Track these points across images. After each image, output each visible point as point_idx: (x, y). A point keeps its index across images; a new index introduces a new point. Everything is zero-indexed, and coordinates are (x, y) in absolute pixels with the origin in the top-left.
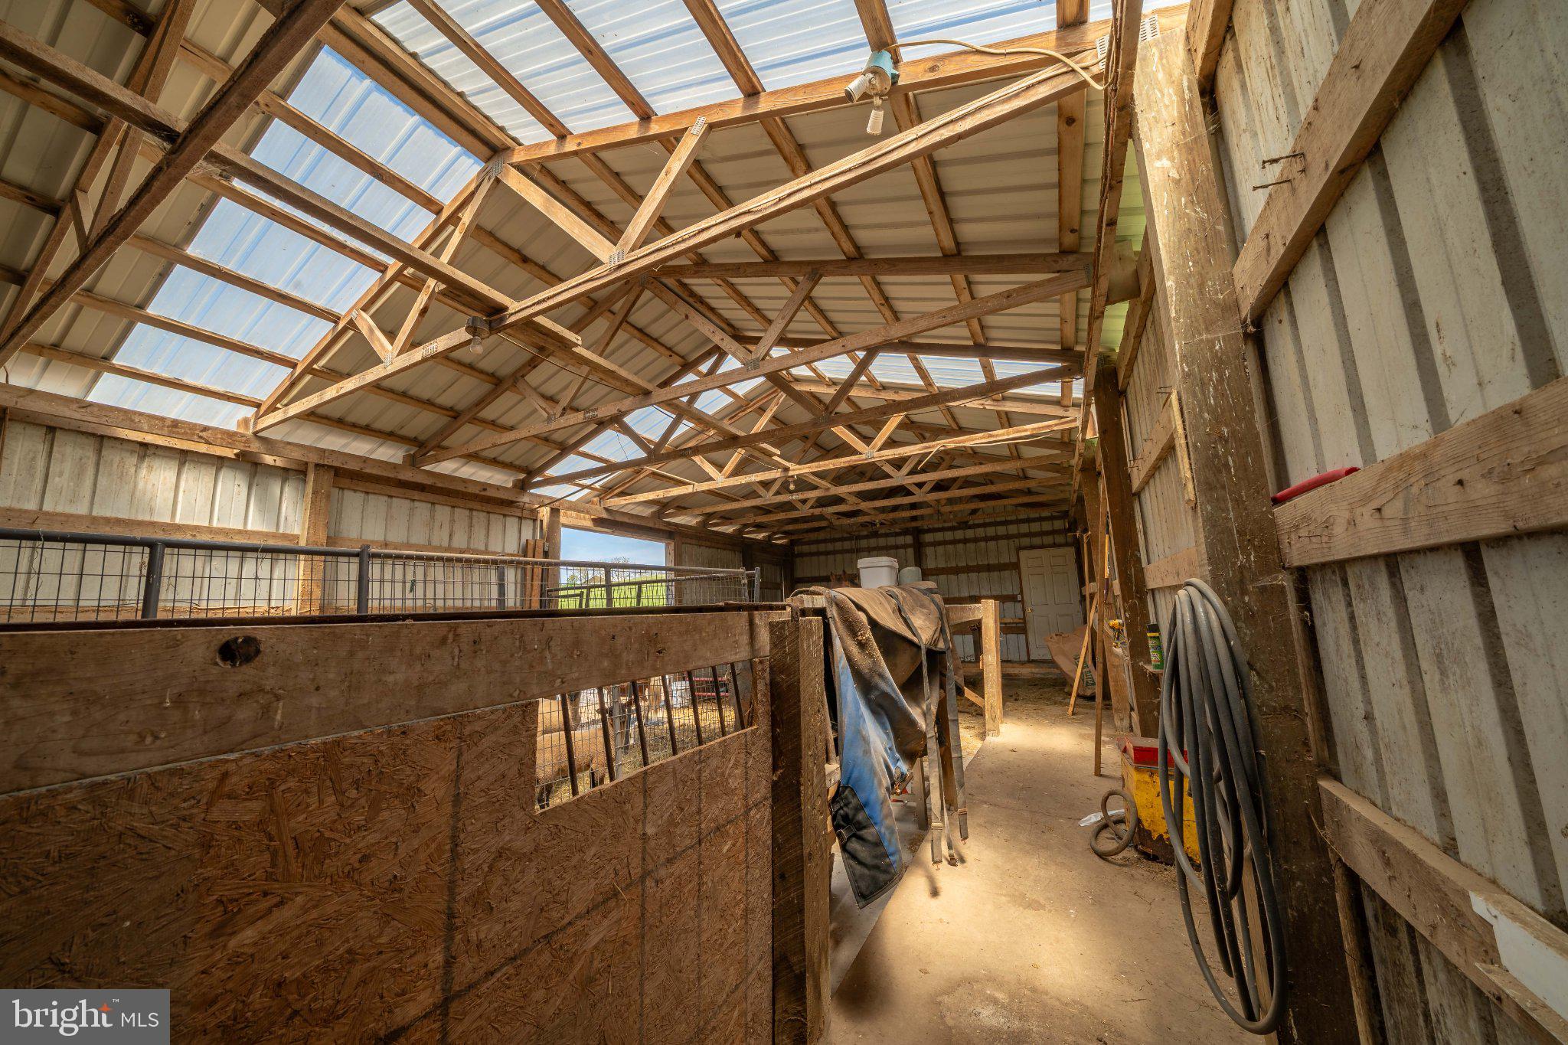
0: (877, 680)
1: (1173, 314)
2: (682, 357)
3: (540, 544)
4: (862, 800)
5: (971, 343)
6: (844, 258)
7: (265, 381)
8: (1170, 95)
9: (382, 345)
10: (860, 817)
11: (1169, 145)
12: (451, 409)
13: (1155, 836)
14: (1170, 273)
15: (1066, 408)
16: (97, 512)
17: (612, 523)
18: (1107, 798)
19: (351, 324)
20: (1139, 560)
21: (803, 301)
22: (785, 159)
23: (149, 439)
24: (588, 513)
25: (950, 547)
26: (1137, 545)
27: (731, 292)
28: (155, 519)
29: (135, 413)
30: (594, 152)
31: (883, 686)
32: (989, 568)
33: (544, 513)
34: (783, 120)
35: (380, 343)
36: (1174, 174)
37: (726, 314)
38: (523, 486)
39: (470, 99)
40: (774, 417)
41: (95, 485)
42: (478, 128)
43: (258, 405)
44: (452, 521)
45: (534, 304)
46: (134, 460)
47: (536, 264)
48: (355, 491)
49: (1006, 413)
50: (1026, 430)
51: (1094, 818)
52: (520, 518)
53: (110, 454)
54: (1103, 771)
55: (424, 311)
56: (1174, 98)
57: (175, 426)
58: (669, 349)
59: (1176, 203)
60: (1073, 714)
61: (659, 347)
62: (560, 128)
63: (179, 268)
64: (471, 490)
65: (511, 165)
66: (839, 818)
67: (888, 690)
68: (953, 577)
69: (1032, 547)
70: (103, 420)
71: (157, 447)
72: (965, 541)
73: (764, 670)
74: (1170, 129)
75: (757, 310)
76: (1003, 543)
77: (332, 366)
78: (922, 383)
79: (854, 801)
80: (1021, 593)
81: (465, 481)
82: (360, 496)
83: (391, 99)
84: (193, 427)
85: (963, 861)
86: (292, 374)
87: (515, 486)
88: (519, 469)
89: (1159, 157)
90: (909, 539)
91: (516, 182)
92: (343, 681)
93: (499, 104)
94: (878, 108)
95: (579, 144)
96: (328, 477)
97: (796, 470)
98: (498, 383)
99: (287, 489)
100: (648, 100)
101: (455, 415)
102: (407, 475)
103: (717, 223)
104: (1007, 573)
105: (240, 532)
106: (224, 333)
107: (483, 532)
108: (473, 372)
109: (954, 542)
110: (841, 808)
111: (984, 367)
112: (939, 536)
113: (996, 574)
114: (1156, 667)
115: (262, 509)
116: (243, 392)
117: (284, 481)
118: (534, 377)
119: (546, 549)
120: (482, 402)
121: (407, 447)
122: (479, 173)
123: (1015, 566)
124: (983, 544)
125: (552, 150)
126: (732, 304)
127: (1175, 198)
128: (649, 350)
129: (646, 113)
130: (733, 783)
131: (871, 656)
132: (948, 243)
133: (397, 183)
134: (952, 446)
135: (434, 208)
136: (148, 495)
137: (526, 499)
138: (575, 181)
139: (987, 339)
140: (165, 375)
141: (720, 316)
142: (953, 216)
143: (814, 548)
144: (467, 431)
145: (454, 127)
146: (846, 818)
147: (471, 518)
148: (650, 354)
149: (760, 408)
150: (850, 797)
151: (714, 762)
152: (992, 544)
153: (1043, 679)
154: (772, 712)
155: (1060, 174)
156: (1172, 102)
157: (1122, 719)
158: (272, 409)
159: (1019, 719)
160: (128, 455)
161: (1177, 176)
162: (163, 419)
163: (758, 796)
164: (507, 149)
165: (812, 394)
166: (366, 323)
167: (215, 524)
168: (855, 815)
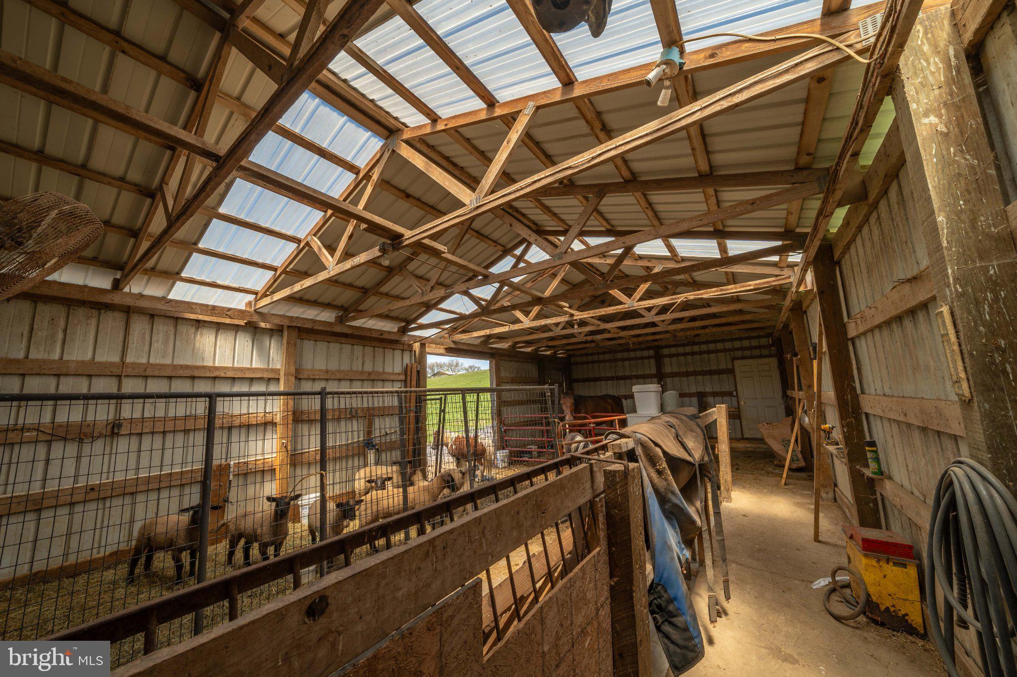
0: (670, 496)
1: (945, 244)
2: (503, 246)
3: (415, 366)
4: (672, 596)
5: (712, 229)
6: (622, 180)
7: (260, 279)
8: (935, 63)
9: (326, 258)
10: (671, 608)
11: (936, 105)
12: (363, 288)
13: (883, 608)
14: (940, 210)
15: (782, 268)
16: (177, 362)
17: (456, 350)
18: (836, 571)
19: (307, 244)
20: (854, 389)
21: (593, 212)
22: (587, 122)
23: (201, 317)
24: (442, 345)
25: (682, 358)
26: (853, 377)
27: (537, 204)
28: (205, 364)
29: (193, 303)
30: (456, 129)
31: (674, 500)
32: (711, 373)
33: (417, 346)
34: (589, 99)
35: (326, 257)
36: (942, 128)
37: (532, 217)
38: (404, 330)
39: (378, 103)
40: (563, 279)
41: (174, 346)
42: (382, 120)
43: (256, 293)
44: (364, 355)
45: (420, 233)
46: (193, 330)
47: (414, 198)
48: (309, 340)
49: (732, 273)
50: (750, 285)
51: (823, 582)
52: (403, 350)
53: (183, 328)
54: (820, 538)
55: (351, 237)
56: (941, 65)
57: (214, 309)
58: (495, 242)
59: (944, 152)
60: (786, 484)
61: (488, 241)
62: (433, 115)
63: (215, 221)
64: (374, 335)
65: (402, 140)
66: (654, 605)
67: (678, 502)
68: (684, 379)
69: (743, 358)
70: (177, 309)
71: (205, 321)
72: (693, 354)
73: (602, 506)
74: (937, 92)
75: (555, 215)
76: (722, 355)
77: (296, 269)
78: (669, 254)
79: (665, 595)
80: (736, 390)
81: (370, 330)
82: (312, 343)
83: (331, 109)
84: (222, 309)
85: (726, 614)
86: (275, 275)
87: (399, 330)
88: (402, 320)
89: (926, 115)
90: (652, 353)
91: (406, 152)
92: (374, 607)
93: (396, 105)
94: (667, 88)
95: (446, 125)
96: (294, 334)
97: (579, 315)
98: (390, 271)
99: (272, 342)
100: (493, 93)
101: (365, 291)
102: (338, 329)
103: (545, 176)
104: (725, 376)
105: (248, 369)
106: (239, 254)
107: (382, 360)
108: (376, 266)
109: (685, 354)
110: (655, 599)
111: (719, 244)
112: (673, 350)
113: (716, 377)
114: (874, 473)
115: (260, 354)
116: (248, 286)
117: (271, 337)
118: (411, 267)
119: (419, 369)
120: (381, 283)
121: (337, 311)
122: (382, 147)
123: (731, 371)
124: (706, 356)
125: (428, 130)
126: (538, 211)
127: (943, 147)
128: (483, 243)
129: (492, 102)
130: (589, 595)
131: (666, 480)
132: (704, 167)
133: (334, 158)
134: (692, 297)
135: (355, 171)
136: (201, 351)
137: (405, 339)
138: (440, 145)
139: (724, 226)
140: (208, 280)
141: (529, 219)
142: (710, 149)
143: (584, 359)
144: (372, 300)
145: (368, 121)
146: (659, 607)
147: (374, 352)
148: (483, 245)
149: (553, 274)
150: (662, 592)
151: (578, 584)
152: (713, 356)
153: (754, 452)
154: (608, 534)
155: (805, 117)
156: (938, 69)
157: (827, 493)
158: (265, 295)
159: (744, 487)
160: (190, 327)
161: (945, 130)
162: (207, 306)
163: (603, 599)
164: (399, 130)
165: (589, 264)
166: (316, 243)
167: (236, 365)
168: (667, 606)
